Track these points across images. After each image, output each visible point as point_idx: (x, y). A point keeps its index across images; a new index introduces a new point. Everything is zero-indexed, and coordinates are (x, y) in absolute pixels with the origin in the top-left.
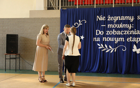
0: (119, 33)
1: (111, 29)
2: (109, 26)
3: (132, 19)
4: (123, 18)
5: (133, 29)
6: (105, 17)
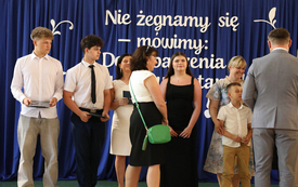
0: (168, 63)
2: (141, 42)
3: (204, 26)
4: (180, 21)
5: (206, 53)
6: (129, 16)
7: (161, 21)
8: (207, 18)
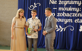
0: (68, 15)
1: (61, 12)
2: (60, 9)
4: (72, 3)
5: (80, 12)
6: (56, 1)
8: (81, 2)
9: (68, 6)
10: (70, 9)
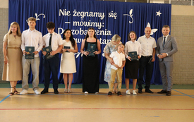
1: (77, 28)
2: (75, 23)
4: (92, 14)
5: (103, 29)
6: (69, 12)
7: (84, 14)
8: (103, 13)
9: (86, 19)
10: (89, 24)
